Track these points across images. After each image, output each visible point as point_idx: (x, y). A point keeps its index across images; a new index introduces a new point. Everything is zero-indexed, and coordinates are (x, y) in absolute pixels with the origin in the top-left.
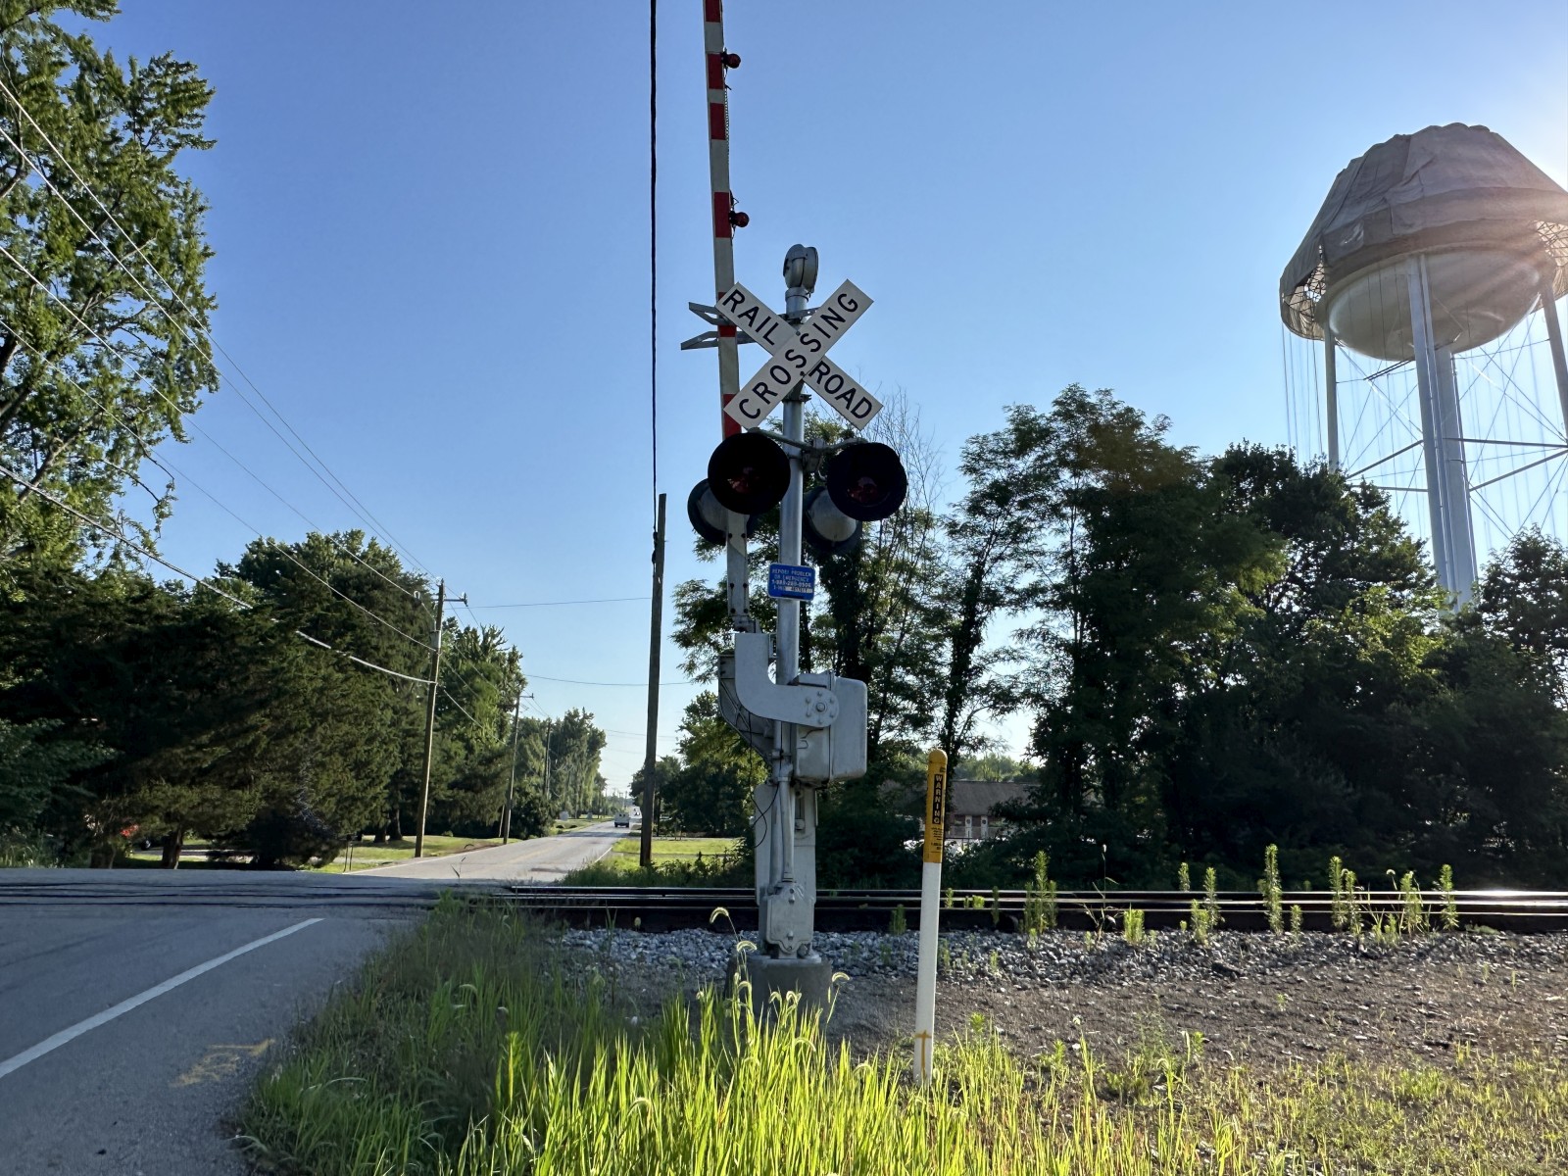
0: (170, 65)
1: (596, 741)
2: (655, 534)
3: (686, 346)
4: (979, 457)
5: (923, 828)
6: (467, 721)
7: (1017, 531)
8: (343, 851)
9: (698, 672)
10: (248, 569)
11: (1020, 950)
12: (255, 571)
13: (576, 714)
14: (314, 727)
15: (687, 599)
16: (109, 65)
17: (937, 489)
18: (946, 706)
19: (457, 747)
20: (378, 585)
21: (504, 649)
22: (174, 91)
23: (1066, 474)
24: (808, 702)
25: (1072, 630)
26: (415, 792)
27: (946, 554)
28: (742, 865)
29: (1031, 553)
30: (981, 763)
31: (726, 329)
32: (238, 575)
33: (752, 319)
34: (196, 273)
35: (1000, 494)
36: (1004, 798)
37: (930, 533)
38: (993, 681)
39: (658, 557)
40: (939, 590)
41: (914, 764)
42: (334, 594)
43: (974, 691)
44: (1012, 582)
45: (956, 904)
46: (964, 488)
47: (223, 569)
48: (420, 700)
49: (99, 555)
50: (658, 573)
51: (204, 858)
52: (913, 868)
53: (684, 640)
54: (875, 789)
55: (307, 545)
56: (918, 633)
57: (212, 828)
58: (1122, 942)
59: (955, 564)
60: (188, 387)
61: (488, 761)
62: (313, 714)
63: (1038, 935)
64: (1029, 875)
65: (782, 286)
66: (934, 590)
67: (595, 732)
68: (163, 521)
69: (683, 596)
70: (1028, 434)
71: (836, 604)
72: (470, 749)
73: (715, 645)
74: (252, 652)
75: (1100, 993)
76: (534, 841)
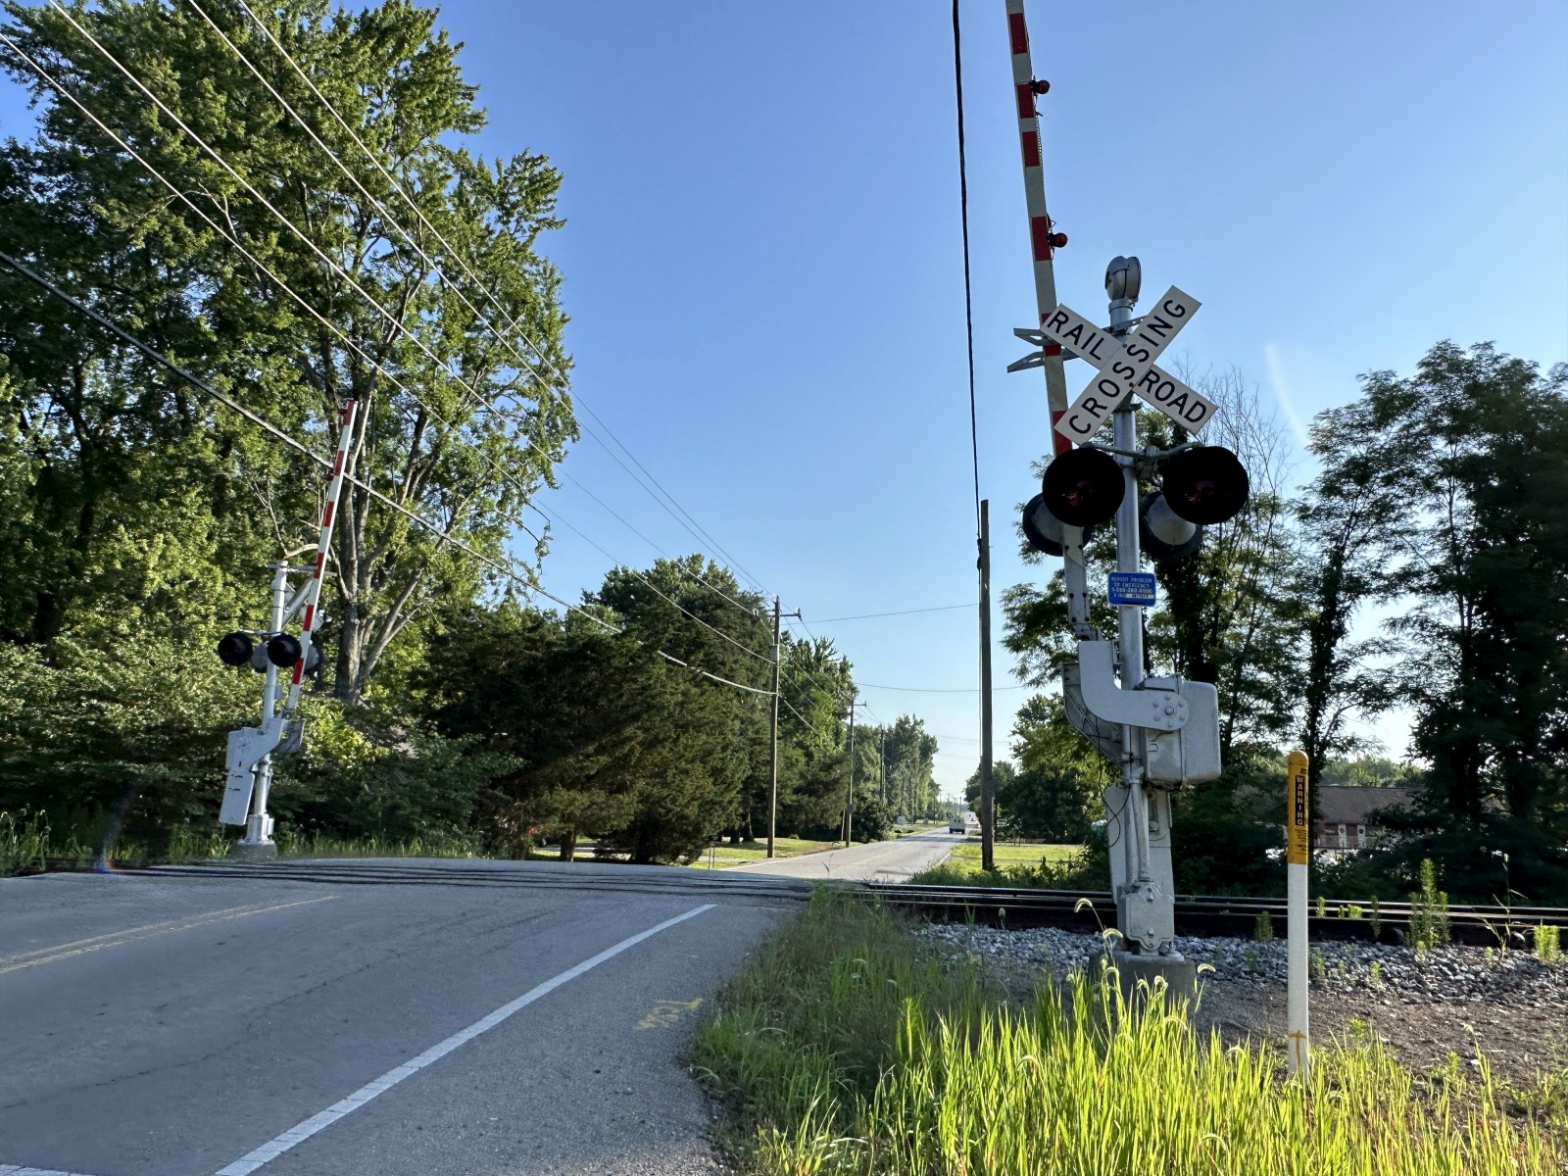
0: (528, 161)
1: (928, 748)
2: (979, 541)
3: (1012, 368)
4: (1331, 433)
5: (1286, 835)
6: (806, 729)
7: (1382, 510)
8: (706, 851)
9: (1030, 677)
10: (609, 596)
11: (1406, 963)
12: (614, 597)
13: (907, 721)
14: (678, 737)
15: (1016, 604)
16: (481, 170)
17: (1284, 470)
18: (1307, 705)
19: (798, 754)
20: (720, 605)
21: (835, 659)
22: (532, 183)
23: (1439, 444)
24: (1156, 706)
25: (1458, 617)
26: (763, 797)
27: (1298, 541)
28: (1089, 871)
29: (1401, 533)
30: (1354, 766)
31: (1052, 349)
32: (601, 602)
33: (1077, 337)
34: (557, 339)
35: (1359, 472)
36: (1383, 804)
37: (1278, 519)
38: (1361, 676)
39: (983, 564)
40: (1292, 580)
41: (1273, 768)
42: (684, 615)
43: (1340, 688)
44: (1379, 566)
45: (1329, 913)
46: (1316, 468)
47: (588, 597)
48: (763, 710)
49: (496, 592)
50: (985, 579)
51: (592, 855)
52: (1277, 877)
53: (1014, 645)
54: (1230, 794)
55: (656, 571)
56: (1269, 628)
57: (600, 828)
58: (1534, 961)
59: (1309, 550)
60: (556, 440)
61: (828, 768)
62: (677, 726)
63: (1428, 948)
64: (1417, 886)
65: (1106, 300)
66: (1285, 580)
67: (926, 738)
68: (543, 558)
69: (1010, 600)
70: (1388, 402)
71: (1175, 600)
72: (809, 756)
73: (1047, 649)
74: (624, 671)
75: (1506, 1013)
76: (874, 844)
